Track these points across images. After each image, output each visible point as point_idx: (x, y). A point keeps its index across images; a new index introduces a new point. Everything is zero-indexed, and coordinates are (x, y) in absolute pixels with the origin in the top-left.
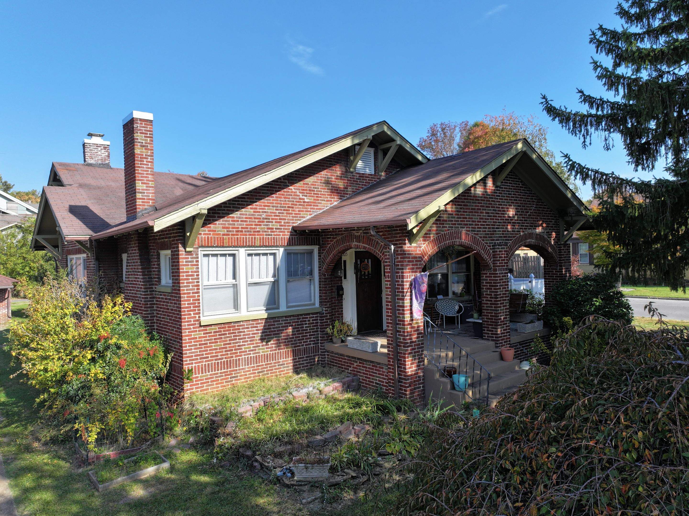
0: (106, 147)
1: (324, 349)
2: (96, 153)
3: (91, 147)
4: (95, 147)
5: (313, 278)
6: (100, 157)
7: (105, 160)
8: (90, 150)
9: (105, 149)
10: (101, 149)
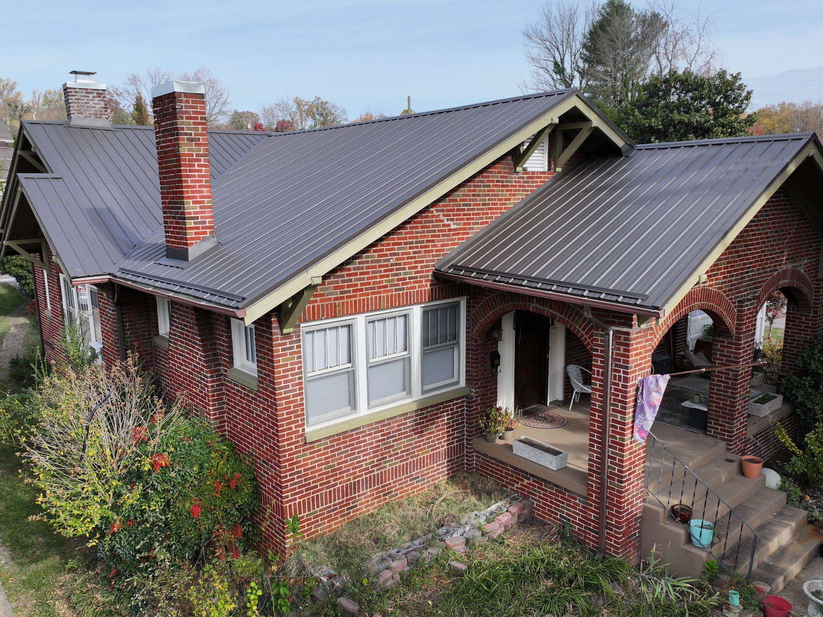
1: (472, 448)
2: (87, 103)
3: (78, 94)
4: (84, 94)
5: (458, 344)
6: (92, 109)
7: (101, 114)
8: (76, 99)
9: (100, 97)
10: (94, 97)
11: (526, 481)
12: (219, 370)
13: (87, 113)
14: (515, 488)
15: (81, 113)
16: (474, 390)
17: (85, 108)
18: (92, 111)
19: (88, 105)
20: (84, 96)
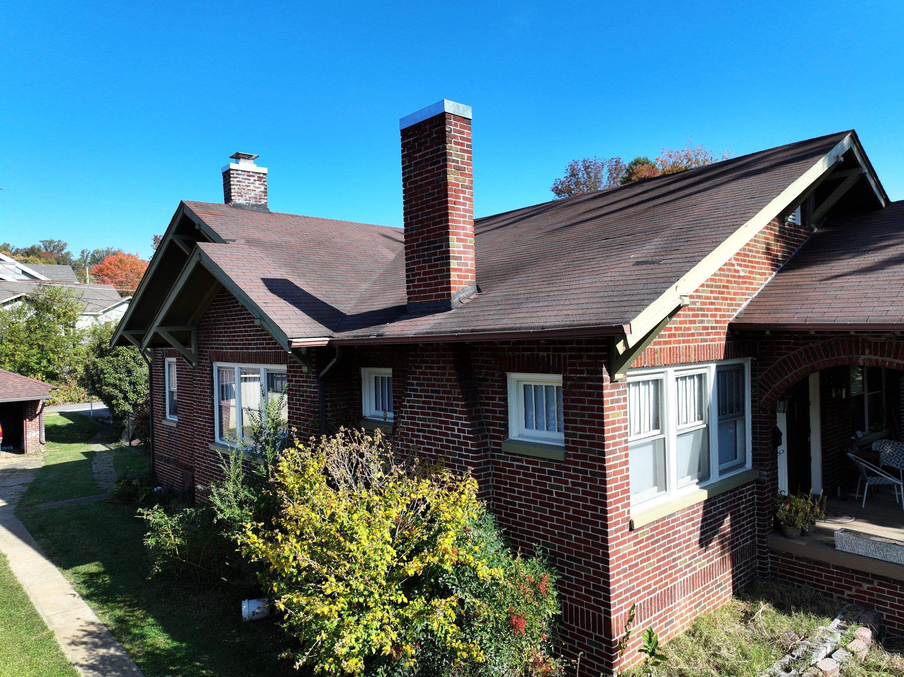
0: (262, 178)
1: (767, 547)
2: (248, 186)
3: (240, 176)
5: (742, 415)
6: (253, 193)
7: (260, 199)
8: (238, 181)
9: (261, 181)
10: (255, 180)
11: (865, 586)
12: (486, 444)
13: (247, 196)
14: (845, 596)
15: (242, 196)
16: (765, 473)
17: (245, 191)
18: (253, 195)
19: (249, 188)
20: (245, 179)
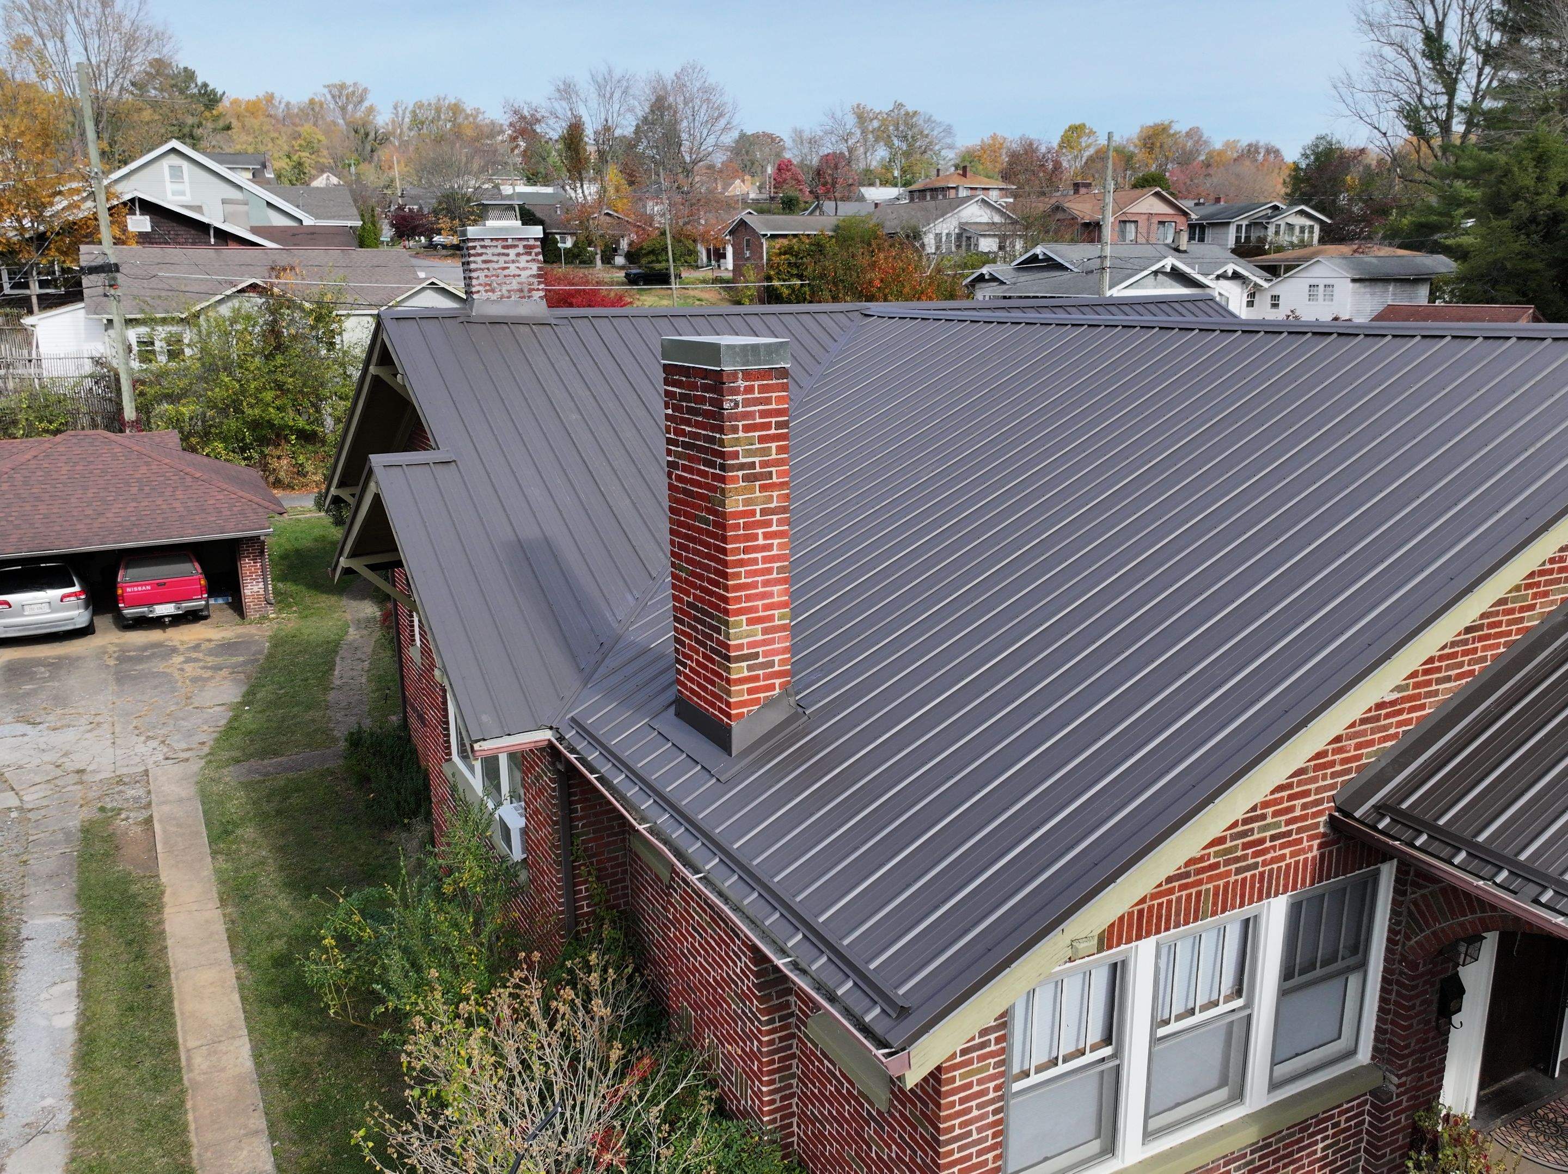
0: (532, 247)
2: (504, 268)
3: (489, 251)
4: (500, 250)
5: (1363, 965)
6: (515, 281)
7: (530, 290)
8: (485, 262)
9: (530, 254)
10: (518, 255)
12: (787, 1005)
13: (505, 288)
15: (493, 291)
16: (1395, 1080)
17: (500, 280)
18: (515, 286)
19: (506, 272)
20: (499, 254)
